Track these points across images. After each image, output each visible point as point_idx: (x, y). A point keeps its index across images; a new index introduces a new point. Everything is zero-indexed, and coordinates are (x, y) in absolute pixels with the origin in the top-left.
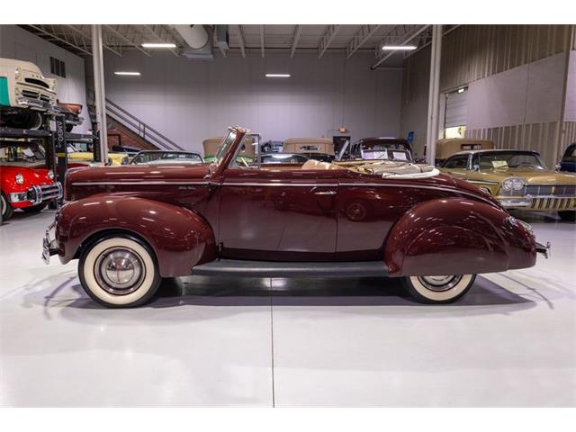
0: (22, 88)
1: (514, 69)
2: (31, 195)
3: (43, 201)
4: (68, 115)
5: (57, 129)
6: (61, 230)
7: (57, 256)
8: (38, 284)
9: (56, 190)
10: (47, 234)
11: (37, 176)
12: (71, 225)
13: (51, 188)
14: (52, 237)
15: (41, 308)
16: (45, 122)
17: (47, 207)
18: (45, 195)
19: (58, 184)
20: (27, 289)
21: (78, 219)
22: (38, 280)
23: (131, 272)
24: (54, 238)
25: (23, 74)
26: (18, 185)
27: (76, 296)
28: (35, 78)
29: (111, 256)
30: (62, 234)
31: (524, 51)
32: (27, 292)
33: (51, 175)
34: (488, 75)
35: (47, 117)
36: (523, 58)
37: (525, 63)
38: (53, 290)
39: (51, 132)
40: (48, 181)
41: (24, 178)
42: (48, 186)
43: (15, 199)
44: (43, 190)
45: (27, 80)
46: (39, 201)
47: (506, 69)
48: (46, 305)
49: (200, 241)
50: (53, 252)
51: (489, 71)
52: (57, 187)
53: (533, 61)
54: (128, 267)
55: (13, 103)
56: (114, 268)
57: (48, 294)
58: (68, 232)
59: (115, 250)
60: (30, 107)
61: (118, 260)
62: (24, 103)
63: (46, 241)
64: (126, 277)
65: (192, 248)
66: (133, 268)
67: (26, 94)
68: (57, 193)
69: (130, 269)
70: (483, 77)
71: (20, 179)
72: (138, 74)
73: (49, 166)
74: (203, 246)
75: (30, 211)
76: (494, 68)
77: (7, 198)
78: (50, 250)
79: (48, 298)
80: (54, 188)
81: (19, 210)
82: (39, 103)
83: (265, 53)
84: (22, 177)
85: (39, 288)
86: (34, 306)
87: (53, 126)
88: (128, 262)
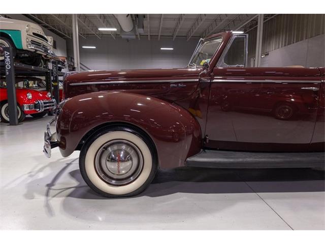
0: (31, 38)
1: (298, 43)
2: (36, 106)
3: (45, 110)
4: (59, 62)
5: (53, 68)
6: (62, 124)
7: (57, 148)
8: (41, 170)
9: (53, 104)
10: (48, 128)
11: (41, 95)
12: (71, 119)
13: (49, 103)
14: (53, 130)
15: (43, 198)
16: (45, 64)
17: (47, 115)
18: (45, 107)
19: (54, 100)
20: (31, 176)
21: (76, 113)
22: (41, 166)
23: (129, 163)
24: (55, 131)
25: (31, 29)
26: (29, 100)
27: (74, 183)
28: (39, 33)
29: (110, 149)
30: (63, 128)
31: (305, 32)
32: (30, 180)
33: (49, 95)
34: (282, 47)
35: (47, 61)
36: (305, 36)
37: (306, 39)
38: (53, 177)
39: (49, 70)
40: (48, 99)
41: (32, 96)
42: (47, 101)
43: (26, 109)
44: (44, 103)
45: (34, 34)
46: (42, 110)
47: (293, 43)
48: (47, 195)
49: (188, 134)
50: (53, 145)
51: (282, 44)
52: (53, 102)
53: (311, 37)
54: (127, 158)
55: (25, 47)
56: (113, 160)
57: (49, 182)
58: (69, 127)
59: (112, 143)
60: (36, 50)
61: (117, 152)
62: (32, 48)
63: (47, 135)
64: (125, 168)
65: (180, 140)
66: (131, 159)
67: (33, 42)
68: (53, 105)
69: (128, 160)
70: (278, 48)
71: (30, 96)
72: (95, 47)
73: (48, 90)
74: (190, 139)
75: (37, 116)
76: (285, 42)
77: (22, 107)
78: (51, 143)
79: (50, 186)
80: (51, 102)
81: (29, 116)
82: (42, 49)
83: (160, 38)
84: (31, 95)
85: (41, 175)
86: (36, 195)
87: (50, 66)
88: (126, 154)
